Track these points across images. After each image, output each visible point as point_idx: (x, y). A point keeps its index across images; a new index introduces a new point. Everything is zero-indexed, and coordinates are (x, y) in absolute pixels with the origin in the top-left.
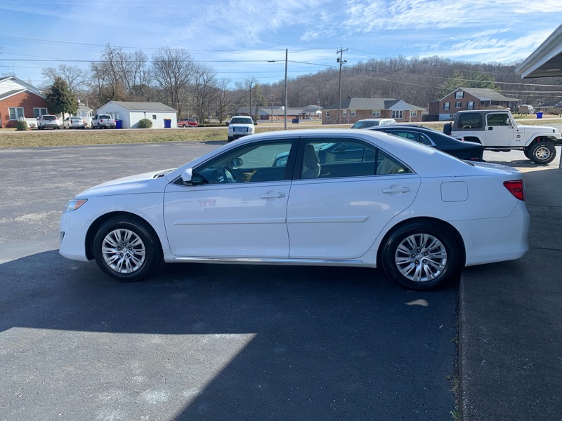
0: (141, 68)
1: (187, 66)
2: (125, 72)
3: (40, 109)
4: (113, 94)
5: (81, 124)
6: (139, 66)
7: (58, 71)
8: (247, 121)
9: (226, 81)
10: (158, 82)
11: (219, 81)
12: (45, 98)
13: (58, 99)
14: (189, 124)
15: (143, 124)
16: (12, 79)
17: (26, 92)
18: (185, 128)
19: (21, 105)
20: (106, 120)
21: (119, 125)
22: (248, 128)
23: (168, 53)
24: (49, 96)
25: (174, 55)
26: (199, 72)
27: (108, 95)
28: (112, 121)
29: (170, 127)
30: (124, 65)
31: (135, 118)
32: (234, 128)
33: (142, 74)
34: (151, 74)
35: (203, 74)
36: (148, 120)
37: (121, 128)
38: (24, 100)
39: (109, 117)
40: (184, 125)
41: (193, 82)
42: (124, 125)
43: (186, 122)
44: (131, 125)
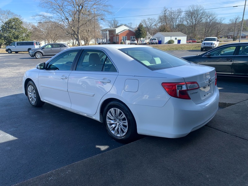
0: (180, 17)
1: (202, 13)
2: (172, 19)
3: (133, 37)
4: (164, 29)
5: (145, 42)
6: (179, 15)
7: (147, 20)
8: (214, 40)
9: (222, 19)
10: (186, 22)
11: (218, 20)
12: (135, 32)
13: (139, 32)
14: (192, 41)
15: (170, 42)
16: (125, 25)
17: (129, 30)
18: (190, 43)
19: (126, 35)
20: (154, 40)
21: (160, 42)
22: (212, 43)
23: (193, 8)
24: (136, 31)
25: (195, 9)
26: (208, 16)
27: (162, 30)
28: (157, 41)
29: (180, 43)
30: (172, 16)
31: (167, 39)
32: (204, 43)
33: (180, 19)
34: (184, 19)
35: (210, 17)
36: (172, 40)
37: (161, 44)
38: (127, 33)
39: (156, 39)
40: (190, 42)
41: (204, 21)
42: (162, 42)
43: (191, 41)
44: (165, 43)
